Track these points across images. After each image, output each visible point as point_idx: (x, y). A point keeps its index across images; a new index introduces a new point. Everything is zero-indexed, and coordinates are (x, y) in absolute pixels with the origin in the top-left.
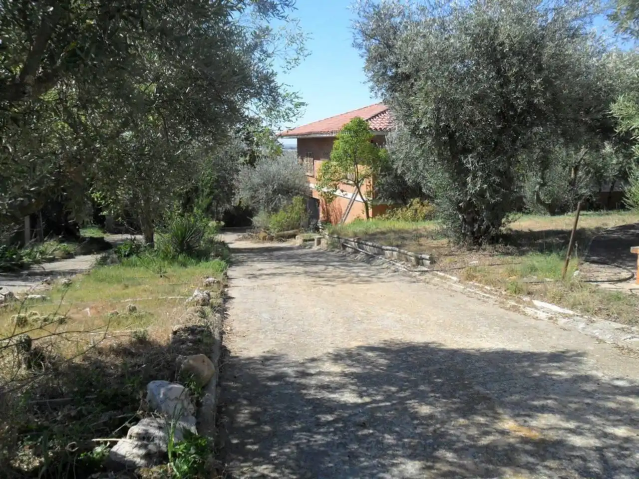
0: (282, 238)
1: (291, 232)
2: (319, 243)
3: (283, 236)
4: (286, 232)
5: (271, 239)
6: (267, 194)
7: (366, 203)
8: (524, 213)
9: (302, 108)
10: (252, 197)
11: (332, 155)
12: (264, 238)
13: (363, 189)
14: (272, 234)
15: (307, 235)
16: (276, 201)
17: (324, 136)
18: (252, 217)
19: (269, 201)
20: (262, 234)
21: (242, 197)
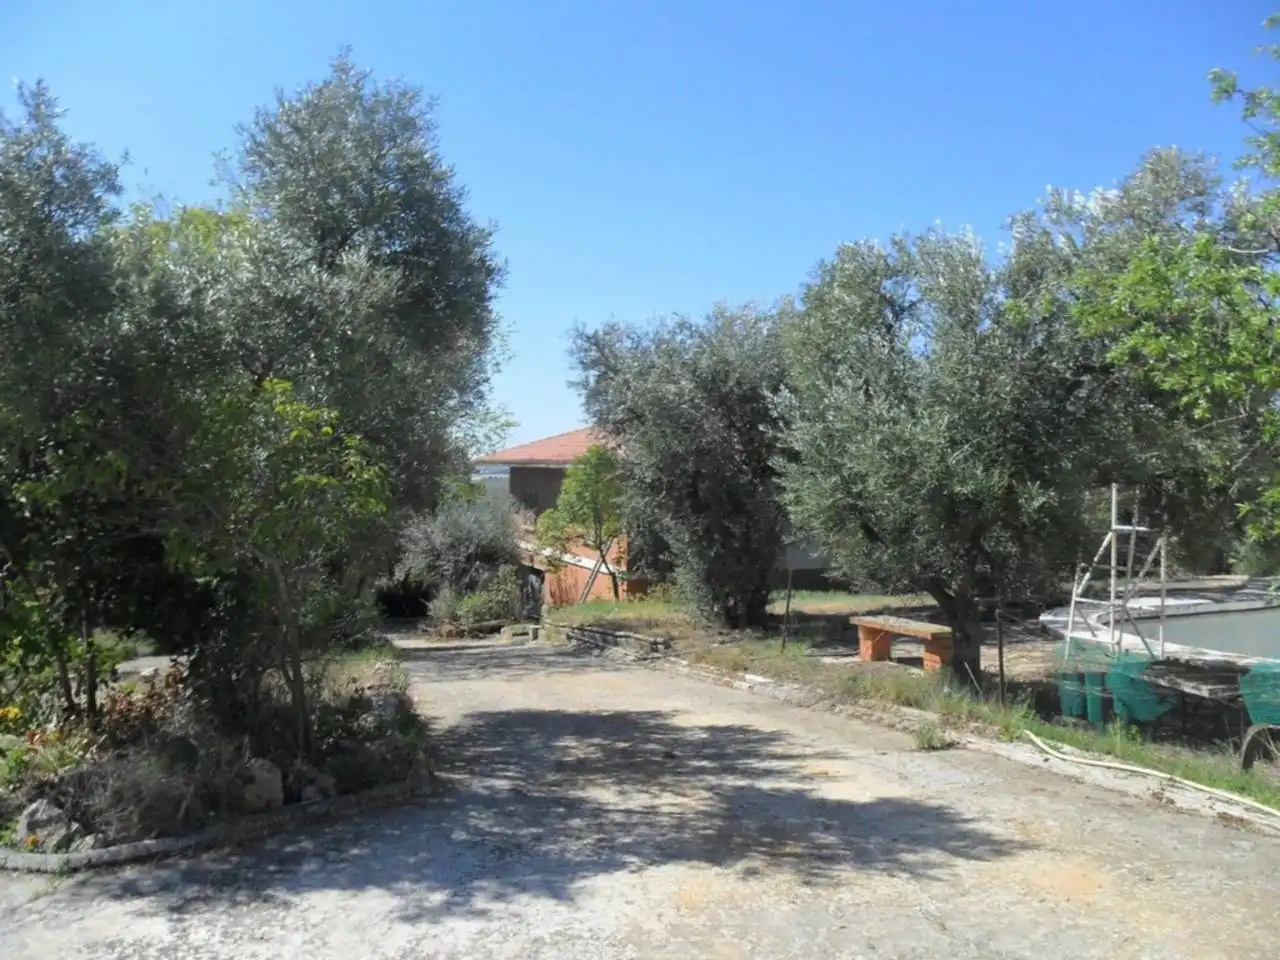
0: (478, 632)
1: (493, 622)
2: (536, 637)
3: (481, 630)
4: (485, 623)
5: (461, 635)
6: (456, 562)
7: (612, 574)
8: (850, 592)
9: (511, 430)
10: (431, 568)
11: (559, 502)
12: (450, 635)
13: (611, 555)
14: (462, 628)
15: (518, 628)
16: (473, 572)
17: (552, 466)
18: (429, 600)
19: (459, 574)
20: (446, 628)
21: (412, 565)
